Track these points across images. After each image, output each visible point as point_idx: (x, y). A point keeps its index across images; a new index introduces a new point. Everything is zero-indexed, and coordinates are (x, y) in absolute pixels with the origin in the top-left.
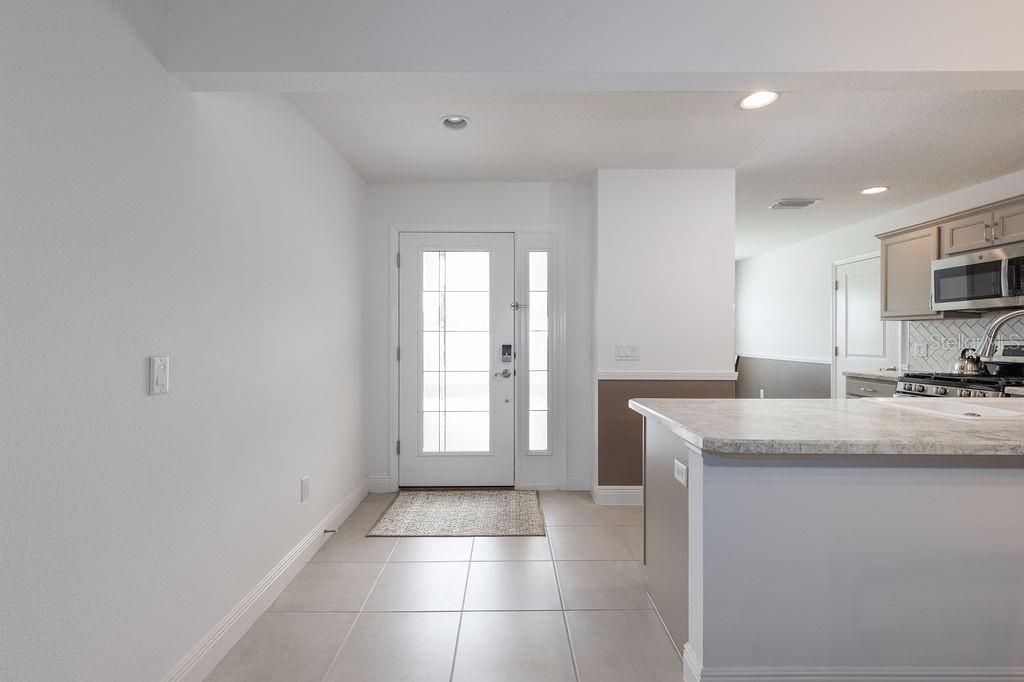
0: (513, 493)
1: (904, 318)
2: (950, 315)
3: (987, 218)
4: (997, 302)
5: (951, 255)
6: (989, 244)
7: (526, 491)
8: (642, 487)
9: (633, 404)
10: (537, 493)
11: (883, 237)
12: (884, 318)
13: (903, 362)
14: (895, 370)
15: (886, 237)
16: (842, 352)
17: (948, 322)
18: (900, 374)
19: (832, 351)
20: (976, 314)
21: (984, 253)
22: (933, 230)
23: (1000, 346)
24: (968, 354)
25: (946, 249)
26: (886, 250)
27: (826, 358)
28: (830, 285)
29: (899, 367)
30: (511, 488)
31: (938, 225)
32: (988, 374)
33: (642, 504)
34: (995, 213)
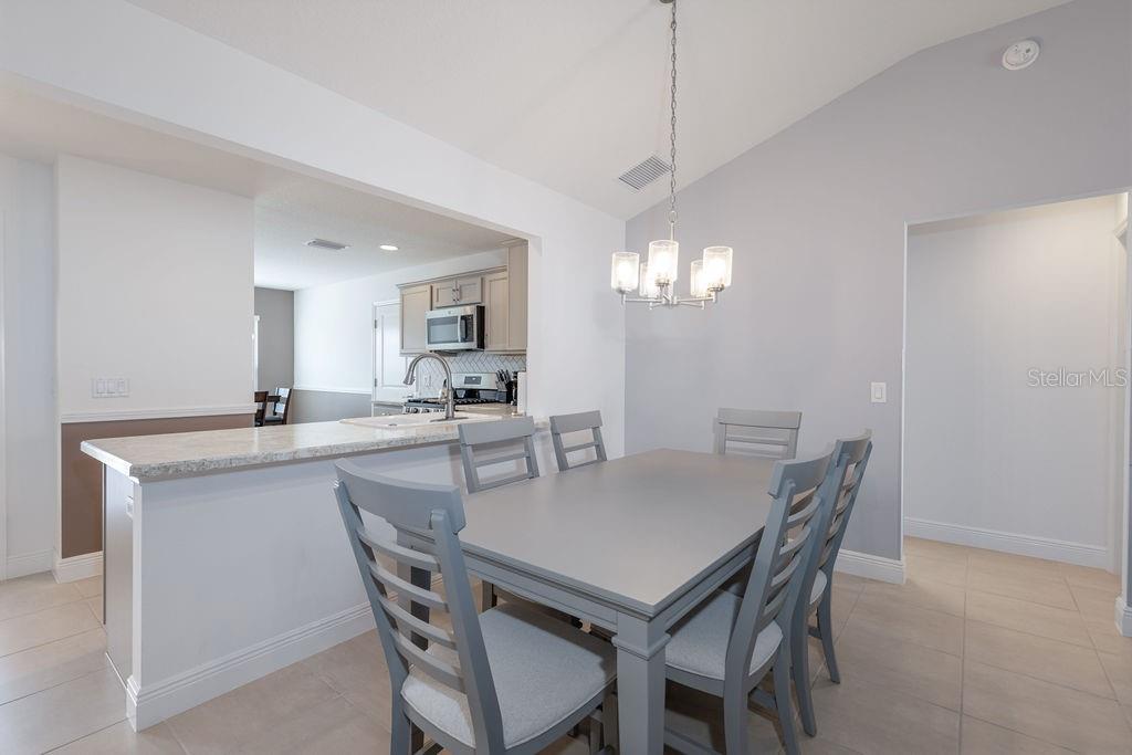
3: (453, 284)
5: (439, 308)
6: (454, 303)
8: (101, 553)
11: (400, 287)
15: (405, 288)
16: (379, 382)
19: (373, 385)
21: (451, 310)
22: (428, 287)
23: (464, 377)
25: (435, 304)
26: (403, 296)
31: (431, 284)
33: (102, 574)
34: (457, 282)
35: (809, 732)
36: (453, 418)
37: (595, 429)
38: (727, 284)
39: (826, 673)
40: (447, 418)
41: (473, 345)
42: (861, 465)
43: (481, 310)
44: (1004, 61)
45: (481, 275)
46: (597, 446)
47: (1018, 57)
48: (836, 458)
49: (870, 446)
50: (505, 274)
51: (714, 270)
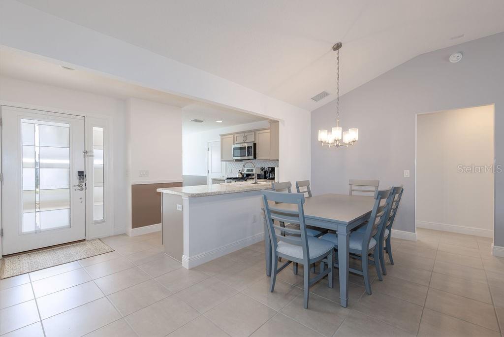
0: (85, 243)
1: (226, 161)
2: (237, 160)
3: (243, 135)
4: (245, 158)
5: (237, 144)
6: (243, 142)
7: (93, 240)
10: (100, 239)
11: (222, 136)
12: (221, 161)
13: (226, 174)
16: (210, 172)
17: (236, 162)
18: (225, 178)
19: (207, 172)
20: (241, 160)
21: (243, 144)
22: (233, 136)
23: (245, 170)
24: (240, 172)
25: (235, 142)
26: (222, 139)
27: (205, 174)
28: (207, 149)
30: (84, 240)
31: (234, 134)
32: (243, 177)
34: (245, 134)
35: (384, 274)
36: (257, 183)
37: (308, 186)
38: (357, 139)
39: (390, 262)
40: (255, 183)
41: (252, 157)
42: (401, 195)
43: (255, 144)
44: (450, 60)
45: (255, 131)
46: (309, 192)
47: (454, 58)
48: (392, 191)
49: (403, 190)
50: (269, 131)
51: (352, 135)
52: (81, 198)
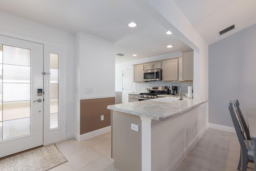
0: (43, 148)
1: (138, 82)
3: (151, 64)
4: (153, 80)
5: (146, 70)
6: (152, 69)
7: (49, 145)
9: (109, 107)
10: (54, 144)
11: (134, 65)
12: (134, 82)
13: (136, 91)
14: (134, 92)
16: (124, 89)
17: (145, 83)
19: (122, 89)
24: (148, 89)
27: (121, 91)
28: (122, 75)
29: (135, 92)
30: (42, 146)
31: (144, 64)
34: (153, 63)
41: (159, 79)
43: (161, 70)
45: (161, 61)
52: (40, 112)
